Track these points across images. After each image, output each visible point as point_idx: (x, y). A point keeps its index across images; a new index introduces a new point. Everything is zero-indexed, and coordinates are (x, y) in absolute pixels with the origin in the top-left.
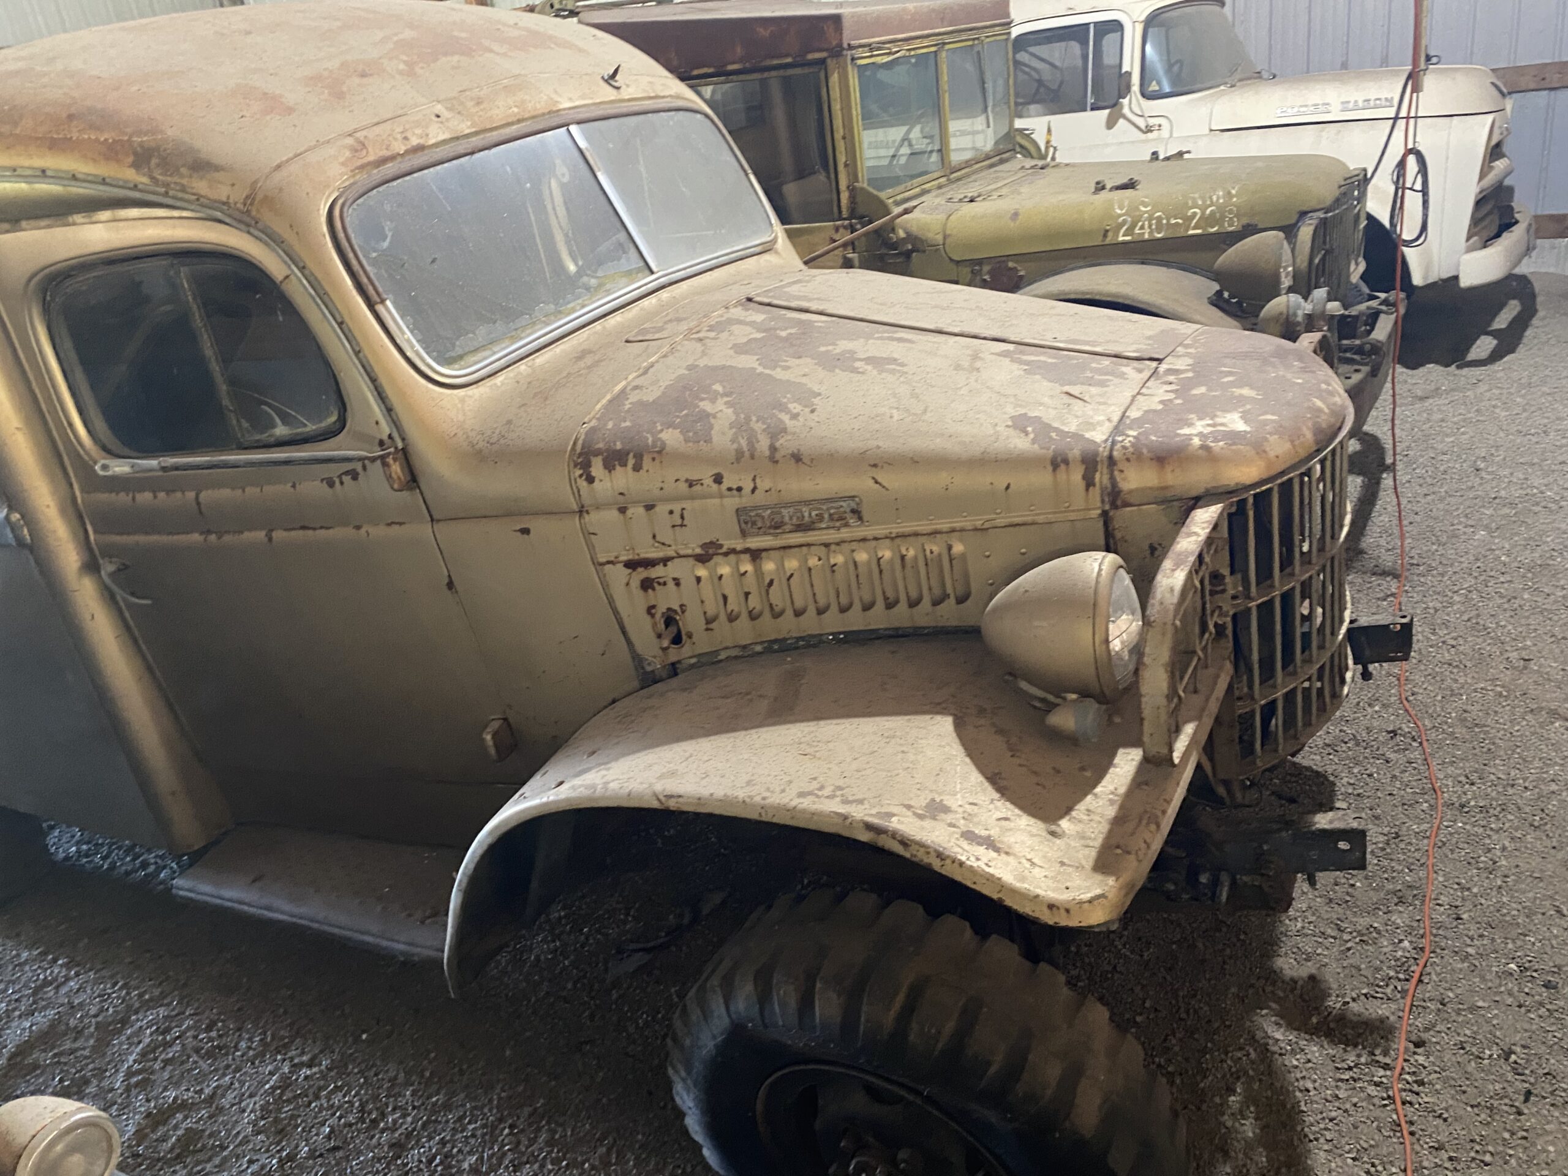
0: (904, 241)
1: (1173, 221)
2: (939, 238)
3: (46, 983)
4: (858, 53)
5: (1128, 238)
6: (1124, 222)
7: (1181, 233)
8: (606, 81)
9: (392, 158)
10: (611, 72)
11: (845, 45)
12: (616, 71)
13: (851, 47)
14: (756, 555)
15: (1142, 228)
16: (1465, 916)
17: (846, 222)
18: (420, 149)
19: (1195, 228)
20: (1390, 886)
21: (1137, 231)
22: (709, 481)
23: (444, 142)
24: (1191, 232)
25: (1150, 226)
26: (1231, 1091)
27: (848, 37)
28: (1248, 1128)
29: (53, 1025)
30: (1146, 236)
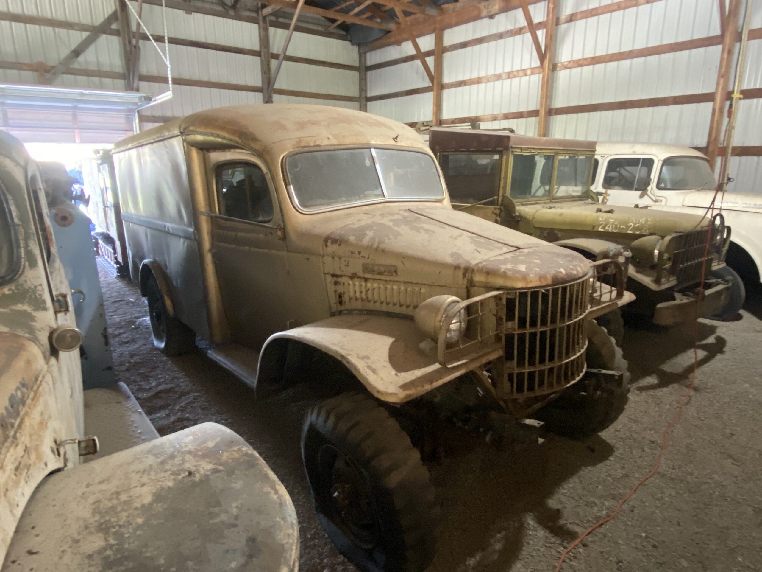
0: (517, 216)
1: (622, 227)
2: (531, 218)
3: (176, 378)
4: (514, 150)
5: (602, 230)
6: (601, 224)
7: (624, 232)
8: (393, 139)
9: (308, 147)
10: (396, 136)
11: (510, 146)
12: (397, 137)
13: (512, 147)
14: (366, 280)
15: (609, 227)
16: (635, 511)
17: (499, 207)
18: (319, 146)
19: (630, 230)
20: (612, 492)
21: (607, 228)
22: (357, 253)
23: (328, 145)
24: (629, 232)
25: (612, 227)
26: (499, 532)
27: (511, 144)
28: (498, 546)
29: (172, 388)
30: (610, 231)
